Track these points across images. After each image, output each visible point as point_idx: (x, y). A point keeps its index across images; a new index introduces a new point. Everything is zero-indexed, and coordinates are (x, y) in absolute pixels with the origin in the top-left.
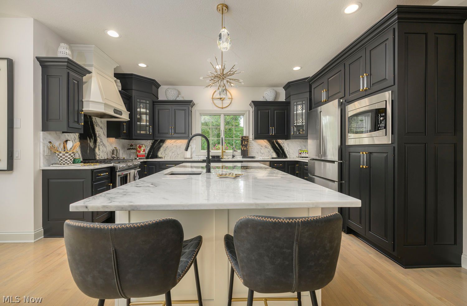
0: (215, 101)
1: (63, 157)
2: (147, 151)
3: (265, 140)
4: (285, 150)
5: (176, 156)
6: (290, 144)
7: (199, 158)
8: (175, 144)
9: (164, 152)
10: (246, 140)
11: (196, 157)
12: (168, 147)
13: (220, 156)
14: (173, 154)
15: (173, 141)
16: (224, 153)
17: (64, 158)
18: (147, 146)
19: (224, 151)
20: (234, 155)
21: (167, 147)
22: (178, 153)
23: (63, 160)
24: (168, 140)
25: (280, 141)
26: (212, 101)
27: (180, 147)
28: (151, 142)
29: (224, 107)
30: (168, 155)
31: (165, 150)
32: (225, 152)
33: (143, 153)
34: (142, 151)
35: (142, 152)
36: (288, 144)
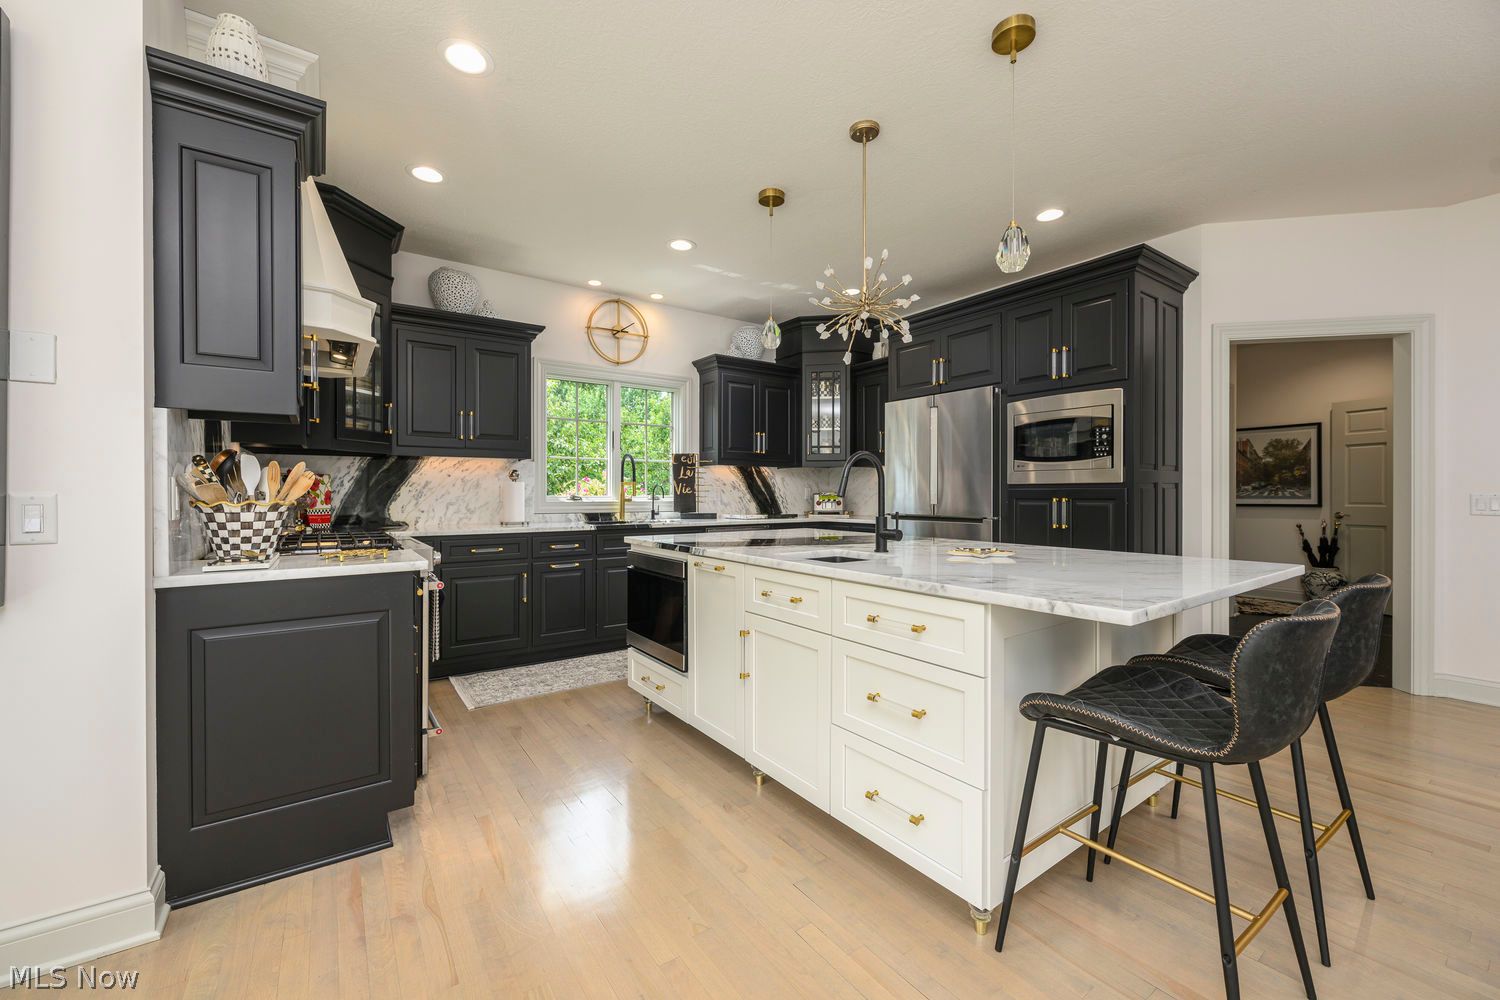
0: (597, 339)
1: (231, 526)
2: (337, 502)
3: (732, 467)
4: (777, 495)
5: (461, 516)
6: (787, 479)
7: (546, 522)
8: (457, 474)
9: (414, 502)
10: (689, 465)
11: (536, 518)
12: (429, 486)
13: (613, 514)
14: (452, 509)
15: (451, 461)
16: (627, 506)
17: (234, 533)
18: (337, 482)
19: (627, 496)
20: (656, 511)
21: (427, 483)
22: (472, 507)
23: (232, 540)
24: (432, 459)
25: (766, 470)
26: (586, 336)
27: (478, 485)
28: (357, 465)
29: (622, 360)
30: (431, 514)
31: (419, 496)
32: (629, 500)
33: (325, 506)
34: (319, 500)
35: (322, 503)
36: (783, 479)
